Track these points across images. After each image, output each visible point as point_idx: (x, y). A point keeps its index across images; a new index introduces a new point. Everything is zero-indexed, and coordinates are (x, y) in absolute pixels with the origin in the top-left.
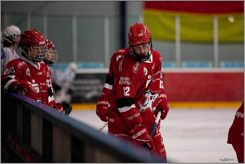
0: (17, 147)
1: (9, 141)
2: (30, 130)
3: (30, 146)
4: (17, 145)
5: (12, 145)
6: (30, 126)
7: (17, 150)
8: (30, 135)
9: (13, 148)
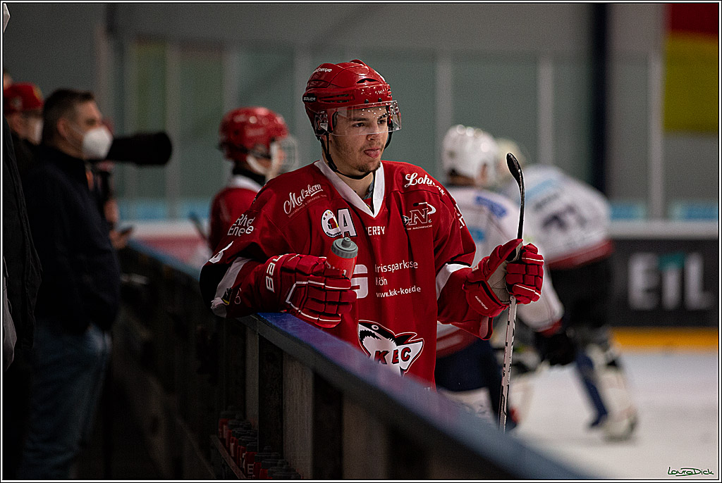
0: (243, 459)
1: (223, 440)
2: (280, 410)
3: (282, 458)
4: (244, 454)
5: (230, 453)
6: (281, 397)
7: (242, 469)
8: (282, 425)
9: (233, 463)
